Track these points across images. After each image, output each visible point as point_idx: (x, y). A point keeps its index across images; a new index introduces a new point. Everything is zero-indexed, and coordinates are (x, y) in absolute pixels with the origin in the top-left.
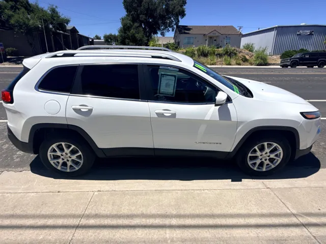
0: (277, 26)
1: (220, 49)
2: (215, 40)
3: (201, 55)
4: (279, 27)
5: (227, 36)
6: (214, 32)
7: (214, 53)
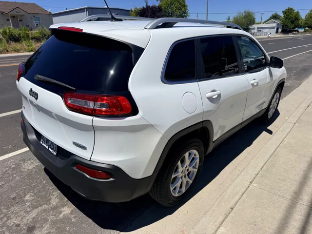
0: (86, 7)
1: (34, 32)
2: (21, 21)
3: (10, 39)
4: (89, 8)
5: (34, 16)
6: (17, 10)
7: (28, 36)
